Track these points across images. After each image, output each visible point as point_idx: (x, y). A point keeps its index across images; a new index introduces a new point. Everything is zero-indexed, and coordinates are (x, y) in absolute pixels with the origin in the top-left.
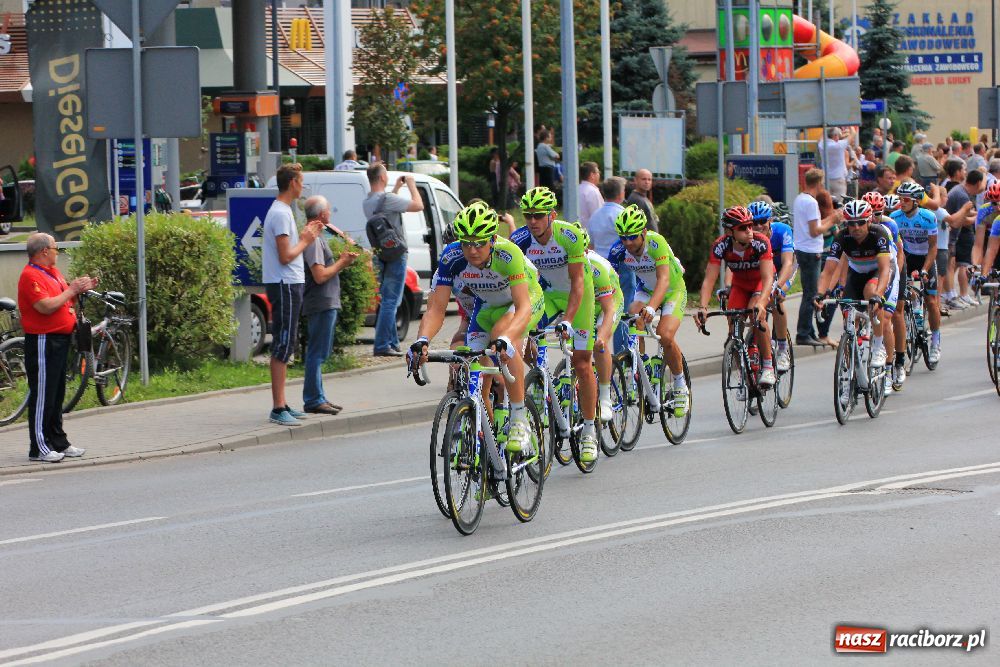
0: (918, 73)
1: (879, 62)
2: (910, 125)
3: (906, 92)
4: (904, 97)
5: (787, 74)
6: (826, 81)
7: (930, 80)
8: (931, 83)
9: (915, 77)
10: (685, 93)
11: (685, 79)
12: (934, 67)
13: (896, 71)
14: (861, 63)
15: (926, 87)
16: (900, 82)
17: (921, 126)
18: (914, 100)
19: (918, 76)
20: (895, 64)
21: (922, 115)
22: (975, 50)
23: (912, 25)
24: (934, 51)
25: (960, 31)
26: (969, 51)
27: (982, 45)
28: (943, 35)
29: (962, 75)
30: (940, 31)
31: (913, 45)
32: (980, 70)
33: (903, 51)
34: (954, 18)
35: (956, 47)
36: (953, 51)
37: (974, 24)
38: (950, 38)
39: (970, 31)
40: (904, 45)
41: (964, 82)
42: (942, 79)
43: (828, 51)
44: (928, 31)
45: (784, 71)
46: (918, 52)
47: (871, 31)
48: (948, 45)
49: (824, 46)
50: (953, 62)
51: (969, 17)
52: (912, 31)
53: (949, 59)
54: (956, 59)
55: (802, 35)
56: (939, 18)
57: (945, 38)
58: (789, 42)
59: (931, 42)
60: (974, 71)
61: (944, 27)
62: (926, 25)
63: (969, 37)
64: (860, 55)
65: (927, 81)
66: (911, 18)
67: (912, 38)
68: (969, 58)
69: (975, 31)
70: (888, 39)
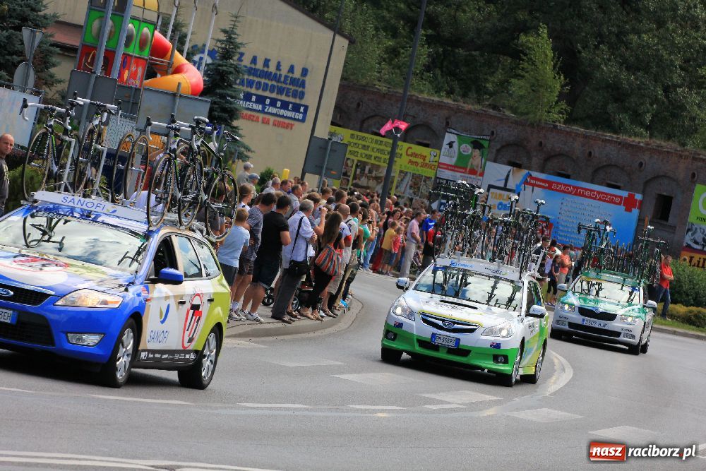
0: (248, 109)
1: (218, 91)
2: (233, 154)
3: (235, 123)
4: (233, 127)
5: (138, 83)
7: (258, 118)
8: (257, 120)
9: (245, 112)
10: (43, 75)
11: (45, 63)
12: (264, 108)
13: (231, 103)
14: (204, 88)
15: (254, 123)
16: (232, 114)
17: (242, 157)
18: (240, 132)
19: (249, 113)
20: (232, 97)
21: (244, 147)
22: (303, 102)
23: (253, 66)
24: (267, 94)
25: (294, 82)
26: (297, 101)
27: (310, 99)
28: (278, 81)
29: (287, 121)
30: (276, 78)
31: (250, 84)
32: (303, 120)
33: (240, 87)
34: (292, 69)
35: (287, 95)
36: (284, 98)
37: (307, 79)
38: (284, 86)
39: (303, 84)
40: (242, 83)
41: (287, 127)
42: (269, 120)
43: (178, 70)
44: (267, 75)
45: (135, 79)
46: (253, 91)
47: (217, 62)
48: (280, 91)
49: (176, 65)
50: (281, 108)
51: (305, 72)
52: (252, 72)
53: (279, 104)
54: (285, 105)
55: (159, 50)
56: (278, 66)
57: (280, 85)
58: (146, 54)
59: (267, 85)
60: (298, 120)
61: (280, 75)
62: (266, 69)
63: (300, 89)
64: (204, 81)
65: (255, 119)
66: (254, 60)
67: (251, 78)
68: (296, 108)
69: (307, 85)
70: (231, 73)
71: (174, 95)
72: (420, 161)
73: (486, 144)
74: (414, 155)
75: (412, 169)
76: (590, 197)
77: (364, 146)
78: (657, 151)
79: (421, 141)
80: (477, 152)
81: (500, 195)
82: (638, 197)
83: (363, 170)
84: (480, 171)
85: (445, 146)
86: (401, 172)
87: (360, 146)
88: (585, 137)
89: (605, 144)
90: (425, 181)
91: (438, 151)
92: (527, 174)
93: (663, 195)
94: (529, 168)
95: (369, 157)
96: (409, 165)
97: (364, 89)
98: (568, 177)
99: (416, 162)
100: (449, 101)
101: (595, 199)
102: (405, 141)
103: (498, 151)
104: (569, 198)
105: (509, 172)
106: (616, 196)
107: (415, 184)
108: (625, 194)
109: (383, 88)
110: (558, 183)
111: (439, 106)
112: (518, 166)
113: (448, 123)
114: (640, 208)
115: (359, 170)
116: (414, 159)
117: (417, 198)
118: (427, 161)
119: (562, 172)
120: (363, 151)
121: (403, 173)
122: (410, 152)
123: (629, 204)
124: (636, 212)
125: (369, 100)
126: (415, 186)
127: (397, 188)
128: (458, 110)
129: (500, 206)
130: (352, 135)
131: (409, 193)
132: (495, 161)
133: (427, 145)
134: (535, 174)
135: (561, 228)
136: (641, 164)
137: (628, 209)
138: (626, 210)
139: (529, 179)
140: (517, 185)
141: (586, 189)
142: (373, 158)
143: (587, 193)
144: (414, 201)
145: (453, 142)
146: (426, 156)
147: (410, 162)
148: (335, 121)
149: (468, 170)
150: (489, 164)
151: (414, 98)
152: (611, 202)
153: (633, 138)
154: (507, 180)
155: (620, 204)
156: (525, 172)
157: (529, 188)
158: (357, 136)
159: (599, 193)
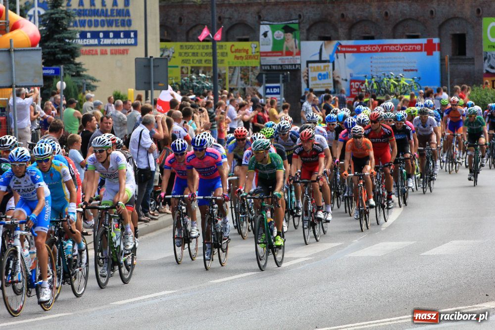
0: (86, 45)
1: (56, 36)
2: (81, 87)
3: (77, 60)
4: (76, 64)
6: (14, 50)
7: (96, 51)
8: (96, 53)
9: (84, 49)
12: (99, 41)
13: (69, 44)
14: (42, 37)
15: (95, 57)
16: (72, 53)
17: (90, 88)
18: (84, 67)
19: (87, 48)
20: (69, 39)
21: (90, 79)
22: (132, 28)
23: (81, 8)
24: (99, 29)
25: (120, 13)
26: (127, 29)
27: (137, 24)
28: (107, 15)
29: (122, 48)
30: (104, 13)
31: (83, 24)
32: (136, 44)
33: (75, 28)
34: (115, 3)
35: (117, 26)
36: (114, 28)
37: (130, 8)
38: (112, 18)
39: (128, 13)
40: (75, 24)
41: (123, 53)
42: (106, 51)
43: (15, 27)
44: (95, 13)
46: (87, 29)
47: (49, 11)
48: (110, 24)
49: (12, 23)
50: (114, 37)
51: (127, 2)
52: (81, 13)
53: (111, 35)
54: (117, 35)
56: (103, 3)
57: (108, 18)
59: (97, 21)
60: (131, 45)
61: (107, 10)
62: (93, 8)
63: (127, 18)
64: (40, 31)
65: (94, 52)
66: (81, 2)
67: (82, 18)
68: (127, 35)
69: (131, 13)
70: (63, 18)
71: (9, 51)
72: (244, 54)
74: (237, 51)
75: (238, 64)
76: (395, 51)
77: (193, 53)
79: (241, 37)
80: (290, 36)
81: (318, 67)
82: (436, 41)
84: (295, 51)
85: (262, 37)
86: (230, 68)
87: (190, 54)
89: (398, 3)
90: (252, 71)
91: (257, 43)
92: (337, 45)
93: (458, 34)
94: (338, 39)
95: (200, 61)
96: (236, 60)
97: (182, 5)
98: (372, 38)
99: (241, 57)
101: (399, 51)
102: (227, 40)
103: (308, 30)
104: (376, 56)
105: (322, 46)
106: (417, 45)
107: (245, 75)
108: (424, 41)
110: (364, 46)
111: (249, 4)
112: (328, 39)
113: (260, 17)
114: (440, 50)
116: (238, 55)
117: (249, 86)
118: (250, 54)
119: (367, 35)
120: (194, 58)
121: (232, 69)
122: (233, 49)
123: (429, 49)
124: (436, 54)
125: (188, 13)
126: (245, 77)
127: (230, 82)
128: (267, 3)
129: (320, 77)
130: (181, 46)
131: (241, 84)
132: (308, 39)
133: (247, 40)
134: (344, 43)
136: (432, 12)
137: (430, 53)
138: (428, 54)
139: (339, 48)
140: (330, 56)
141: (390, 45)
142: (203, 62)
143: (391, 48)
144: (246, 89)
145: (267, 32)
146: (248, 50)
147: (237, 58)
148: (164, 38)
149: (284, 52)
150: (305, 44)
152: (414, 50)
154: (321, 53)
155: (421, 50)
156: (335, 42)
157: (341, 55)
158: (186, 46)
159: (402, 45)
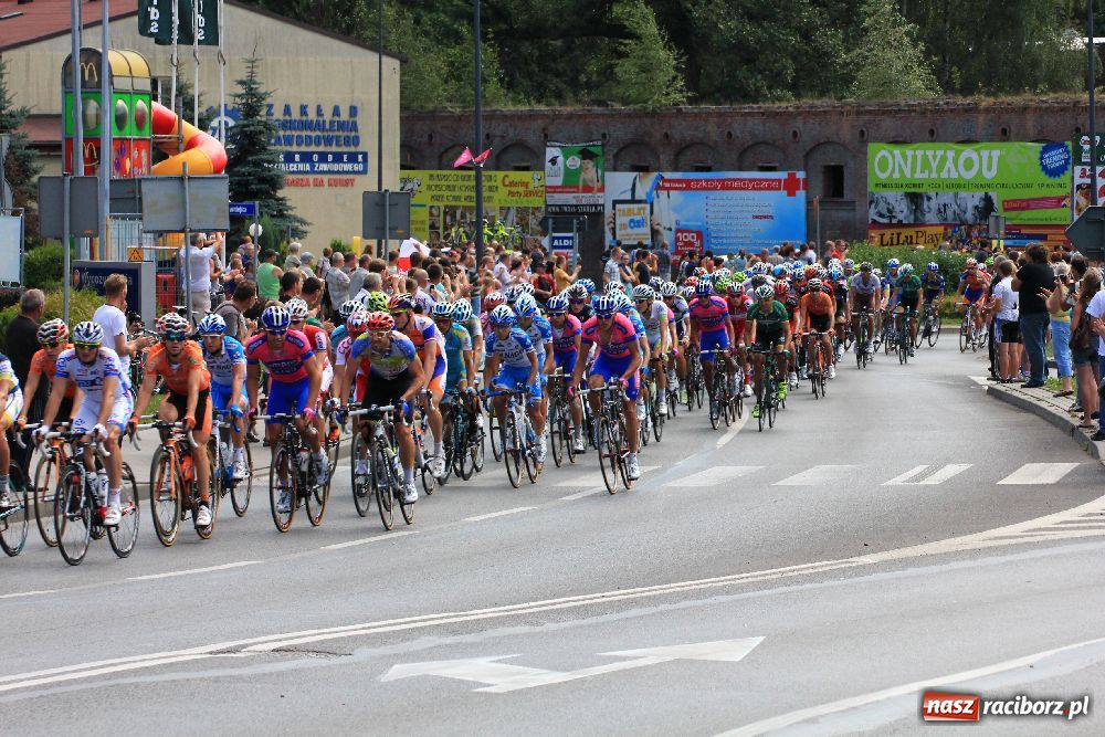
0: (293, 172)
1: (250, 158)
2: (285, 232)
3: (280, 194)
4: (278, 200)
5: (144, 170)
6: (189, 178)
7: (308, 181)
8: (308, 184)
9: (290, 177)
11: (25, 172)
12: (313, 167)
13: (269, 170)
14: (229, 159)
15: (304, 190)
16: (273, 183)
17: (298, 234)
18: (289, 203)
19: (295, 177)
20: (269, 163)
21: (298, 221)
22: (359, 149)
23: (288, 118)
24: (313, 148)
25: (342, 126)
26: (352, 149)
27: (368, 144)
28: (324, 130)
29: (345, 177)
30: (319, 126)
31: (289, 141)
32: (365, 172)
33: (278, 148)
34: (336, 112)
35: (338, 145)
36: (334, 149)
37: (359, 119)
38: (331, 134)
39: (354, 127)
40: (278, 140)
41: (347, 184)
42: (322, 180)
43: (192, 144)
44: (307, 125)
45: (140, 166)
46: (294, 148)
47: (241, 122)
48: (328, 141)
49: (187, 138)
50: (334, 161)
51: (353, 111)
52: (286, 125)
53: (330, 158)
54: (338, 158)
55: (162, 125)
56: (319, 112)
57: (326, 134)
58: (147, 133)
59: (310, 137)
60: (358, 172)
61: (324, 122)
62: (304, 118)
63: (353, 134)
64: (228, 151)
65: (304, 183)
66: (287, 110)
67: (288, 133)
68: (353, 158)
69: (359, 127)
70: (261, 132)
71: (181, 179)
72: (521, 189)
73: (598, 150)
74: (513, 184)
75: (513, 203)
76: (740, 189)
77: (448, 186)
78: (812, 113)
79: (517, 165)
80: (590, 164)
81: (629, 210)
82: (801, 175)
83: (453, 216)
84: (597, 186)
85: (548, 165)
86: (501, 208)
87: (444, 188)
88: (720, 115)
89: (747, 119)
90: (533, 214)
91: (542, 173)
92: (657, 177)
93: (832, 166)
94: (659, 169)
95: (457, 198)
96: (510, 198)
97: (433, 116)
98: (709, 169)
99: (518, 193)
100: (542, 107)
101: (747, 189)
102: (496, 168)
103: (616, 156)
104: (712, 194)
105: (635, 179)
106: (773, 180)
107: (522, 219)
108: (783, 175)
109: (456, 109)
110: (697, 180)
111: (530, 116)
112: (645, 169)
113: (546, 136)
114: (805, 188)
115: (448, 218)
116: (514, 189)
117: (528, 236)
118: (531, 188)
119: (701, 165)
120: (449, 193)
121: (505, 210)
122: (507, 181)
123: (791, 186)
124: (801, 194)
125: (442, 127)
126: (522, 222)
128: (557, 116)
129: (632, 224)
130: (431, 176)
132: (615, 170)
133: (526, 169)
134: (668, 175)
135: (713, 235)
136: (795, 133)
137: (791, 193)
138: (789, 194)
139: (661, 183)
140: (647, 194)
141: (735, 180)
142: (462, 199)
143: (736, 184)
145: (556, 157)
146: (528, 183)
147: (511, 194)
148: (406, 164)
149: (581, 187)
150: (610, 176)
151: (498, 113)
152: (769, 188)
153: (777, 104)
154: (633, 189)
155: (779, 189)
156: (656, 174)
157: (663, 194)
158: (437, 176)
159: (751, 180)
